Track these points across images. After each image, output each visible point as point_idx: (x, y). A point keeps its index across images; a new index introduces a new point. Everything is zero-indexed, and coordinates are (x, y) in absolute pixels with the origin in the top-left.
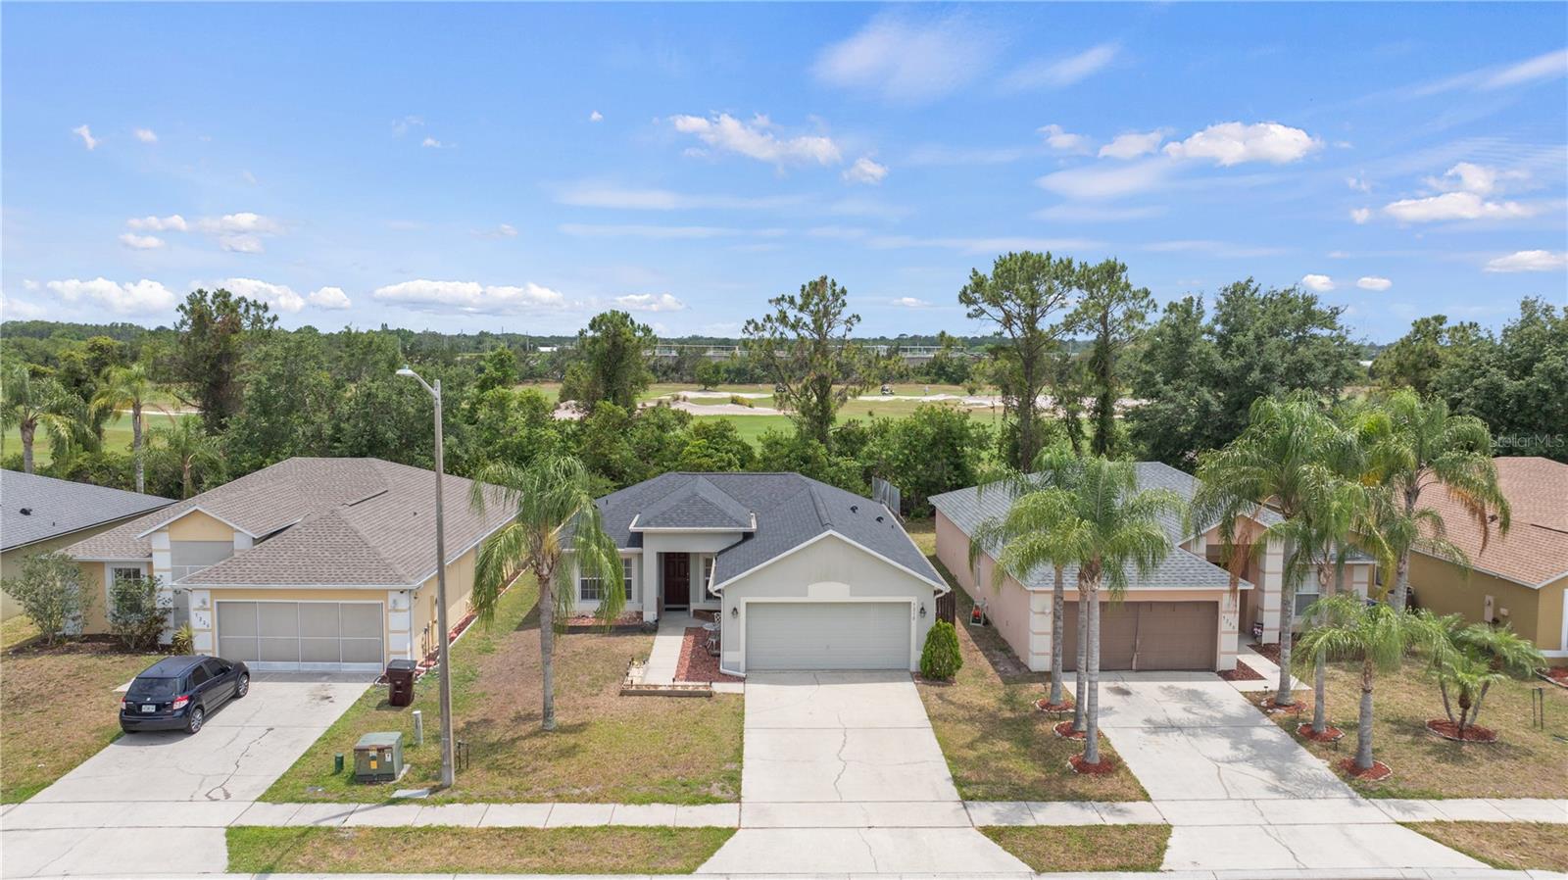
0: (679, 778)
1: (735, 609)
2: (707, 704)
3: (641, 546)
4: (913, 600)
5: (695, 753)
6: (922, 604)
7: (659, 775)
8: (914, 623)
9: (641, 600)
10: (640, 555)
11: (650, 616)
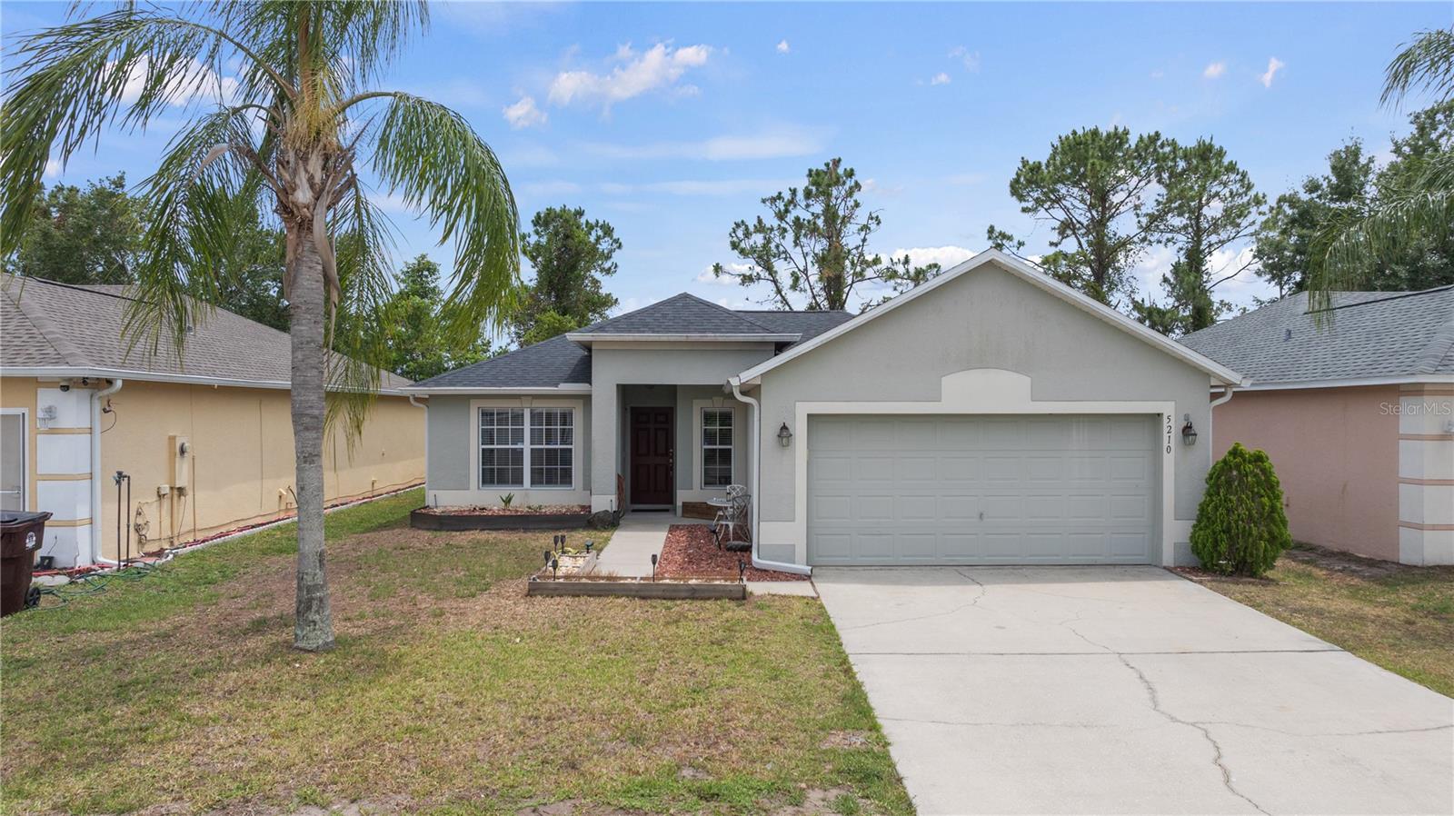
0: (687, 773)
1: (784, 428)
2: (735, 612)
3: (588, 380)
4: (1167, 408)
5: (727, 705)
6: (1187, 417)
7: (615, 764)
8: (1169, 461)
9: (588, 486)
10: (587, 399)
11: (604, 501)
